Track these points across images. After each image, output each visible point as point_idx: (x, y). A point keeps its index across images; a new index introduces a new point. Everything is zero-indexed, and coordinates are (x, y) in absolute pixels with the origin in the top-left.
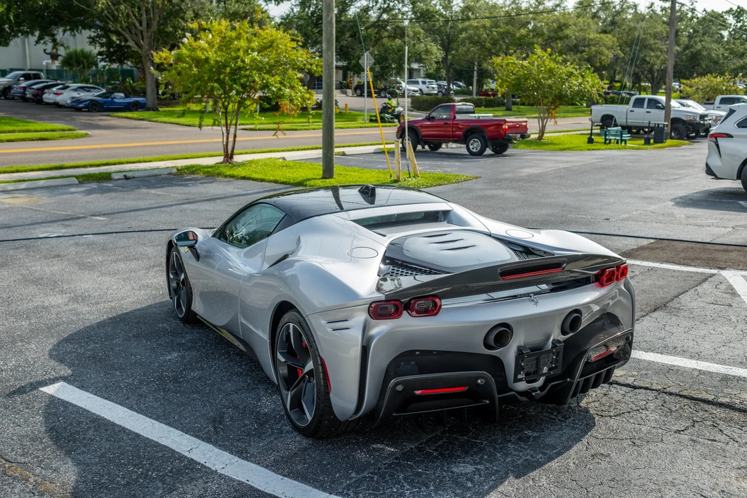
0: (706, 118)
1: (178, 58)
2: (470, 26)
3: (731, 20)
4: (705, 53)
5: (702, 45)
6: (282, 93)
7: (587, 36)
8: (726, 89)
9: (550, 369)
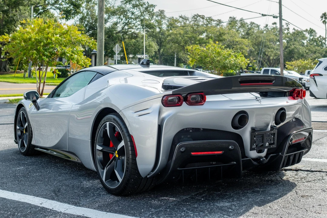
0: (302, 80)
1: (14, 38)
2: (172, 33)
3: (307, 35)
4: (296, 50)
5: (294, 46)
6: (73, 57)
7: (235, 39)
8: (310, 67)
9: (270, 144)
